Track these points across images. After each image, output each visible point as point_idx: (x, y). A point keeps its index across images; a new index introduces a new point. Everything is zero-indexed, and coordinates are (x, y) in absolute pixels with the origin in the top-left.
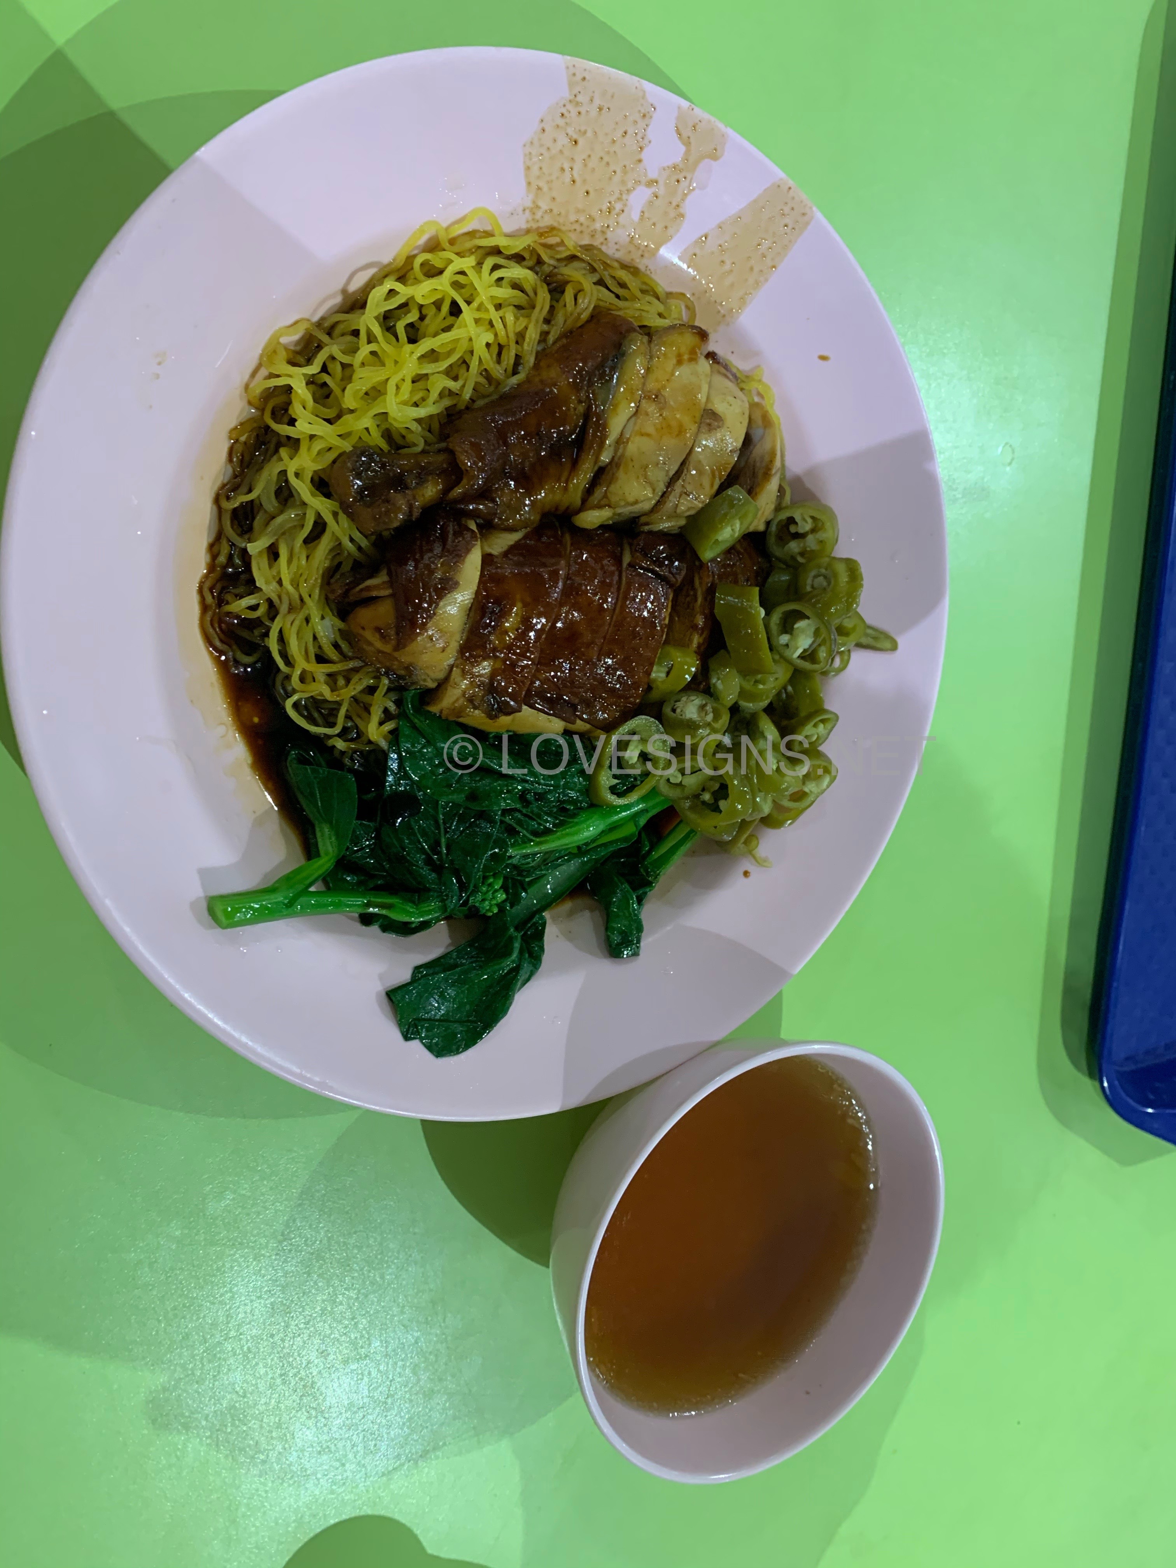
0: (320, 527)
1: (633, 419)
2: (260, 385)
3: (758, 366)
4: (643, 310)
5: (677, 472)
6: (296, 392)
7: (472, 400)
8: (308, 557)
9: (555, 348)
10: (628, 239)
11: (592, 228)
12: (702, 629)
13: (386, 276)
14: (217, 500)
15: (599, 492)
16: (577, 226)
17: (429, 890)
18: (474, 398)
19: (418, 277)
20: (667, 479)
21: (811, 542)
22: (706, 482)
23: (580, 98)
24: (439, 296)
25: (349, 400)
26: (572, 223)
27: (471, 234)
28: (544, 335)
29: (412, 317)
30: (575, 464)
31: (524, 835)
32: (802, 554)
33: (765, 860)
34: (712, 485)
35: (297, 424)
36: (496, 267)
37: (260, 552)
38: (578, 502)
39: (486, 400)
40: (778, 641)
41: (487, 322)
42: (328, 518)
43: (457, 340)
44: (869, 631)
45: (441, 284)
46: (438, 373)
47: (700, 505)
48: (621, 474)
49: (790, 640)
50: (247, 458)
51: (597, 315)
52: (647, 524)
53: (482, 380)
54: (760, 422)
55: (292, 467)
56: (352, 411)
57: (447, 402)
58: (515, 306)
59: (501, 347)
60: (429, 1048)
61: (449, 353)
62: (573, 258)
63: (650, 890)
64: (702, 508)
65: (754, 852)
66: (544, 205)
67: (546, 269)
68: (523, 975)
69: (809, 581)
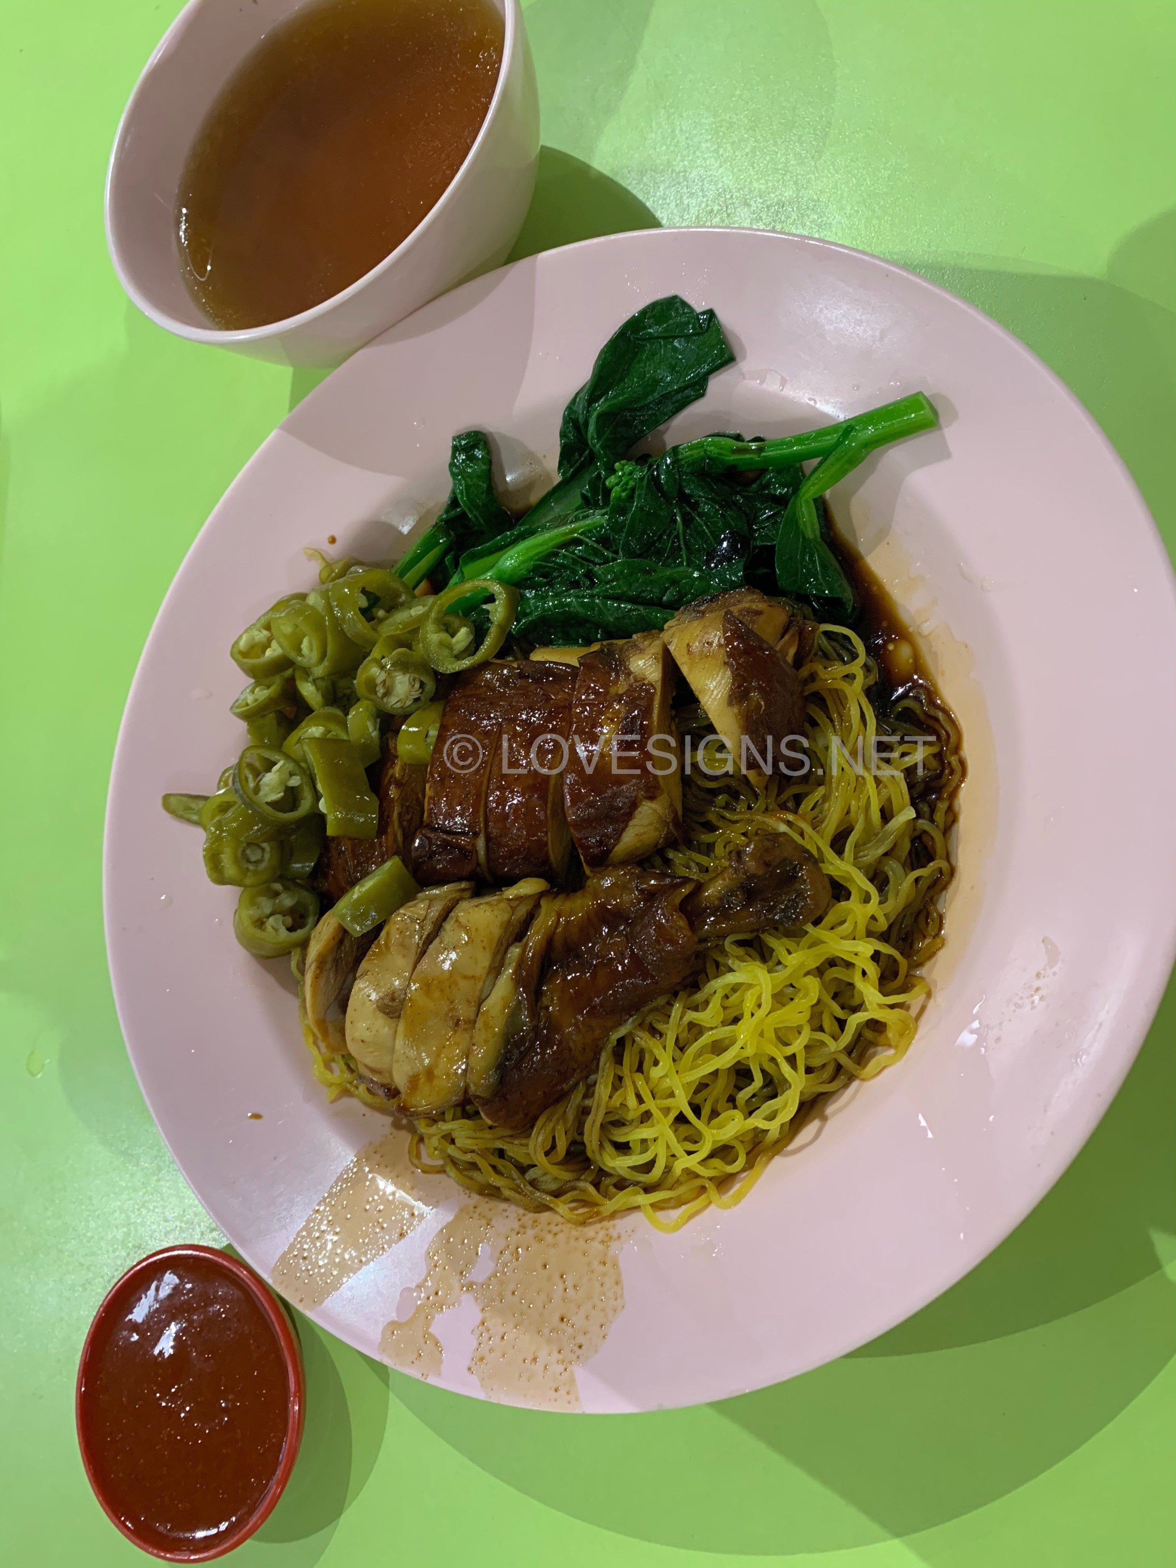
0: (838, 843)
1: (483, 997)
2: (914, 998)
3: (332, 1102)
4: (473, 1138)
5: (431, 943)
6: (875, 988)
7: (670, 1004)
8: (848, 813)
9: (577, 1076)
10: (493, 1223)
11: (537, 1230)
12: (390, 783)
13: (777, 1142)
14: (952, 872)
15: (522, 911)
16: (555, 1229)
17: (692, 474)
18: (668, 1006)
19: (740, 1144)
20: (442, 933)
21: (267, 905)
22: (395, 936)
23: (561, 1368)
24: (715, 1121)
25: (813, 988)
26: (562, 1231)
27: (680, 1202)
28: (589, 1093)
29: (743, 1096)
30: (549, 942)
31: (590, 538)
32: (277, 894)
33: (310, 558)
34: (388, 933)
35: (872, 952)
36: (648, 1166)
37: (901, 810)
38: (543, 903)
39: (654, 1004)
40: (302, 779)
41: (658, 1096)
42: (829, 854)
43: (692, 1068)
44: (195, 818)
45: (713, 1135)
46: (712, 1029)
47: (402, 911)
48: (497, 932)
49: (288, 780)
50: (922, 919)
51: (525, 1128)
52: (463, 890)
53: (660, 1027)
54: (331, 1029)
55: (873, 907)
56: (807, 973)
57: (699, 997)
58: (624, 1125)
59: (640, 1069)
60: (684, 304)
61: (699, 1054)
62: (557, 1194)
63: (441, 516)
64: (398, 908)
65: (324, 564)
66: (596, 1246)
67: (590, 1176)
68: (585, 396)
69: (267, 856)
